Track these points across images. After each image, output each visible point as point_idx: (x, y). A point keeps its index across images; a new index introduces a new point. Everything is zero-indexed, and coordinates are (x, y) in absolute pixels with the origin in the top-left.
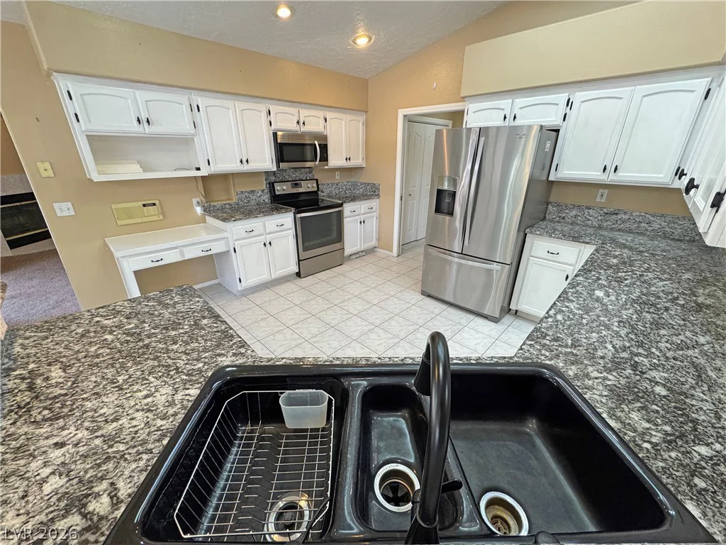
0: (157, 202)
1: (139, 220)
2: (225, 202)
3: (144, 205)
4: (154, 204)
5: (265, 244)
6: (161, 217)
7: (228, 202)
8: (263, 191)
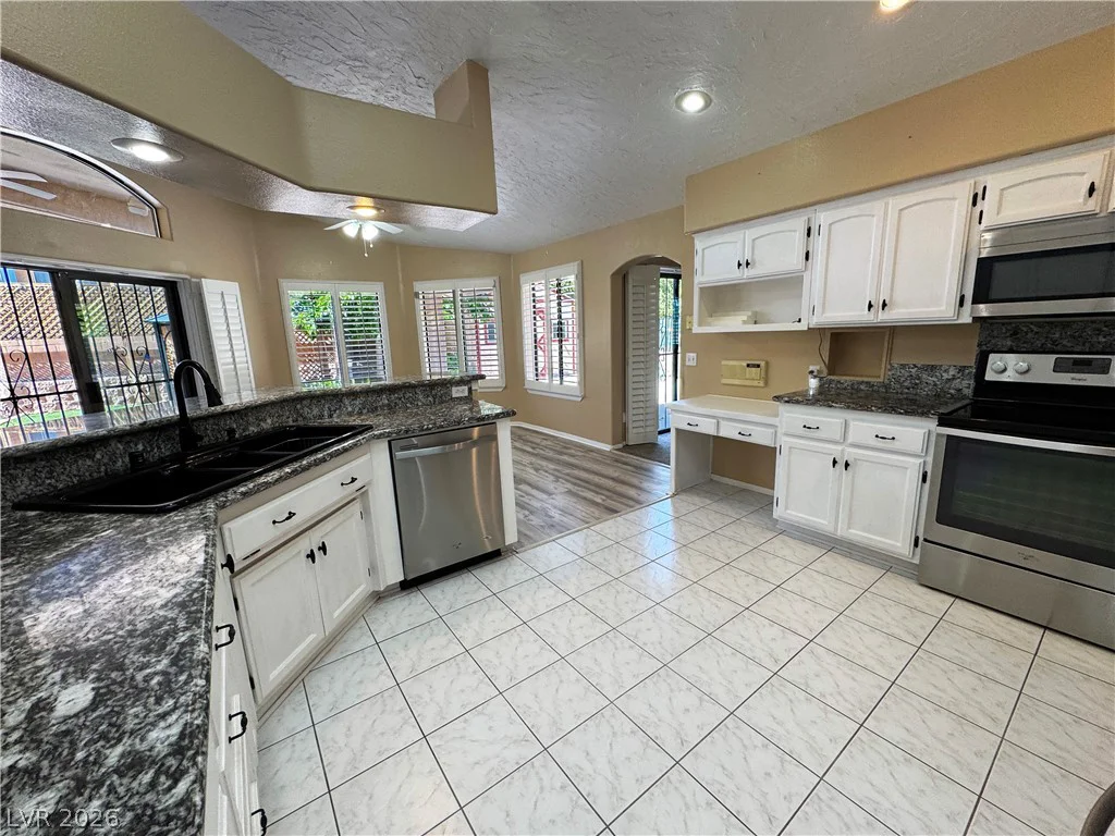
0: (763, 364)
1: (737, 382)
2: (860, 379)
3: (748, 365)
4: (758, 366)
5: (835, 462)
6: (762, 384)
7: (866, 379)
8: (962, 369)
